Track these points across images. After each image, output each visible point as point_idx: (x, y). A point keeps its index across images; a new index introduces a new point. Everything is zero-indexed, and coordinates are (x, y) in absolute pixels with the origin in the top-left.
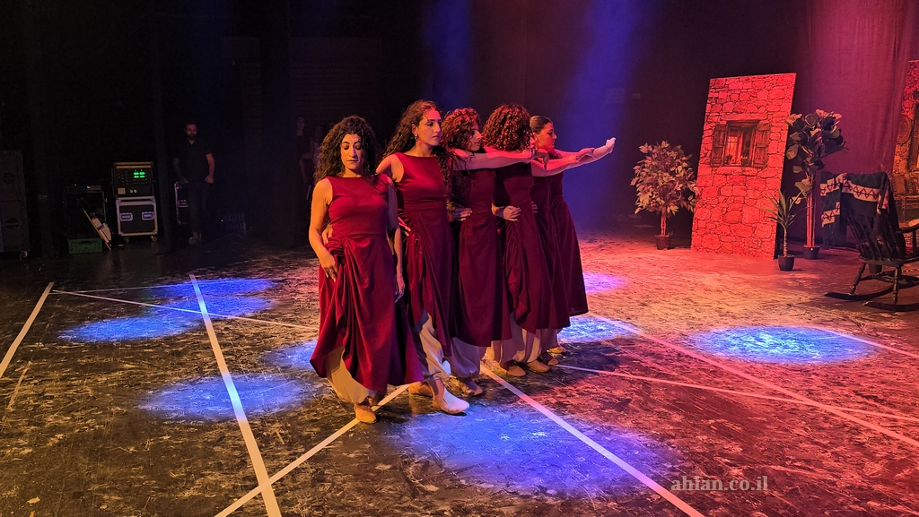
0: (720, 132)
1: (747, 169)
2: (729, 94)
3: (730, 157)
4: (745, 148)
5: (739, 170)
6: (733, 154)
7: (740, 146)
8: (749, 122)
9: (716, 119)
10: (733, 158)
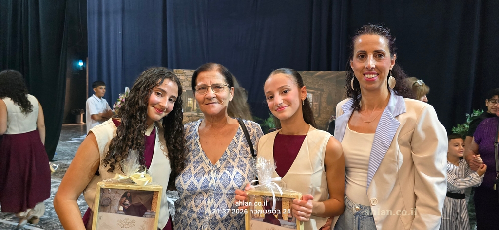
1: (200, 114)
2: (186, 77)
3: (190, 108)
5: (196, 114)
6: (192, 106)
10: (192, 108)
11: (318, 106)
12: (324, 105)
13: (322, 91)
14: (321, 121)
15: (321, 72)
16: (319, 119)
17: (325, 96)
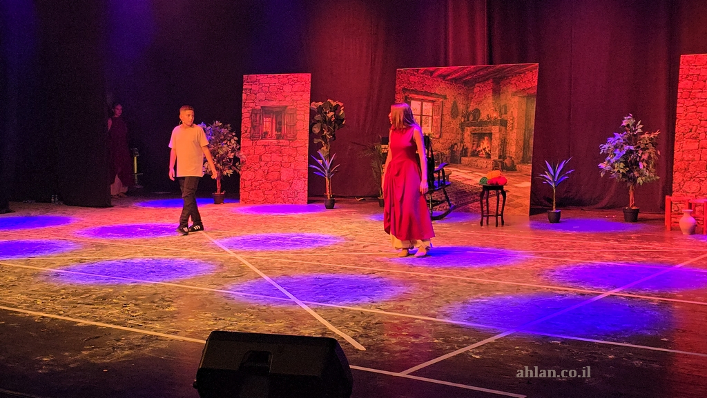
0: (256, 114)
1: (281, 141)
2: (260, 86)
3: (266, 133)
4: (278, 126)
5: (275, 142)
6: (269, 130)
7: (274, 125)
8: (279, 107)
9: (251, 105)
10: (270, 133)
11: (439, 121)
12: (447, 118)
13: (445, 97)
14: (443, 143)
15: (442, 69)
16: (441, 141)
17: (449, 104)
